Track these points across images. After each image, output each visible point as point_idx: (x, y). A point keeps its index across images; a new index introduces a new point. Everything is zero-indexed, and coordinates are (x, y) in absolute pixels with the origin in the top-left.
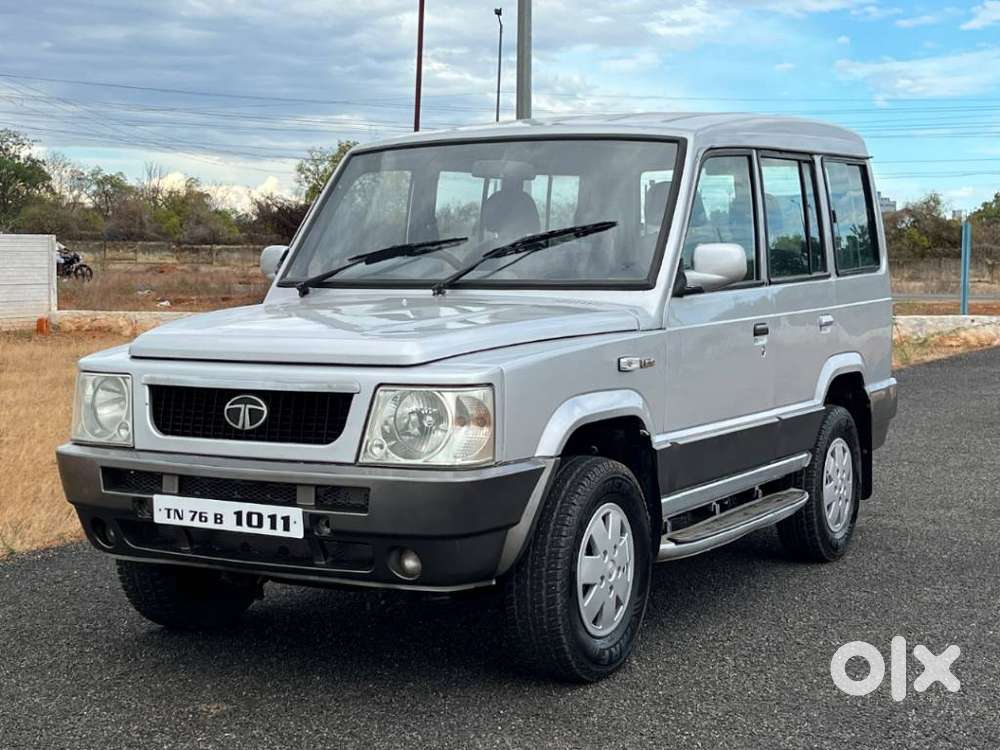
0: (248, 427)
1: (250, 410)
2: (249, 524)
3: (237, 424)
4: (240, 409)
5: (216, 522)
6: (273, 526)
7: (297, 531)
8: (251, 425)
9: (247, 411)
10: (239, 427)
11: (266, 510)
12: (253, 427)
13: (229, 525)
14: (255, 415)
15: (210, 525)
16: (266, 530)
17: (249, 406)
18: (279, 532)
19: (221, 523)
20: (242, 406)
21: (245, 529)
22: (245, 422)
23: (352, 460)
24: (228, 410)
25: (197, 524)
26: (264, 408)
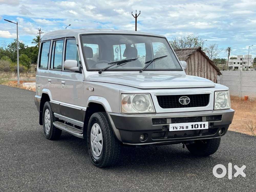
0: (186, 104)
1: (186, 100)
2: (195, 127)
3: (183, 104)
4: (183, 100)
5: (186, 128)
6: (201, 127)
7: (207, 127)
8: (187, 103)
9: (185, 100)
10: (184, 104)
11: (199, 123)
12: (187, 104)
13: (190, 128)
14: (187, 101)
15: (185, 129)
16: (199, 128)
17: (185, 99)
18: (203, 128)
19: (188, 128)
20: (184, 99)
21: (194, 129)
22: (185, 103)
23: (213, 109)
24: (180, 100)
25: (181, 129)
26: (189, 99)
